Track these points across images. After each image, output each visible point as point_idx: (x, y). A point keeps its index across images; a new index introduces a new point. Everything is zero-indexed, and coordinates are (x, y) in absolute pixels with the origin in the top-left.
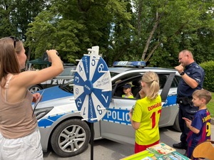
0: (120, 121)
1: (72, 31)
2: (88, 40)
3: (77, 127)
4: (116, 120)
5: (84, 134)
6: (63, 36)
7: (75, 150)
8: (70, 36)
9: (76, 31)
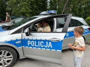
0: (37, 47)
1: (28, 2)
2: (36, 7)
3: (5, 52)
4: (34, 46)
5: (11, 56)
6: (24, 5)
7: (6, 66)
8: (27, 5)
9: (30, 3)
